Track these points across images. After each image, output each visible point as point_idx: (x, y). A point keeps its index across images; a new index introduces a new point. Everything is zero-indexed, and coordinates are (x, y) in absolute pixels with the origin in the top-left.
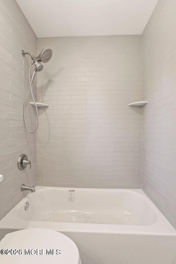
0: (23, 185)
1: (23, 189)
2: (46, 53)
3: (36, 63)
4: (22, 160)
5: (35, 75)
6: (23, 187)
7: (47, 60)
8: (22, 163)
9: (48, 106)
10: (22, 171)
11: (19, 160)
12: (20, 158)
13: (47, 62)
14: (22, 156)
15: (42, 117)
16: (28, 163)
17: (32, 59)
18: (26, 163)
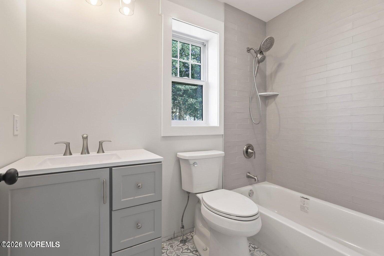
0: (249, 173)
1: (248, 177)
2: (266, 43)
3: (259, 55)
4: (247, 149)
5: (258, 67)
6: (248, 174)
7: (268, 49)
8: (247, 152)
9: (277, 93)
10: (247, 159)
11: (244, 149)
12: (245, 147)
13: (269, 49)
14: (248, 146)
15: (272, 106)
16: (253, 153)
17: (255, 52)
18: (251, 152)
